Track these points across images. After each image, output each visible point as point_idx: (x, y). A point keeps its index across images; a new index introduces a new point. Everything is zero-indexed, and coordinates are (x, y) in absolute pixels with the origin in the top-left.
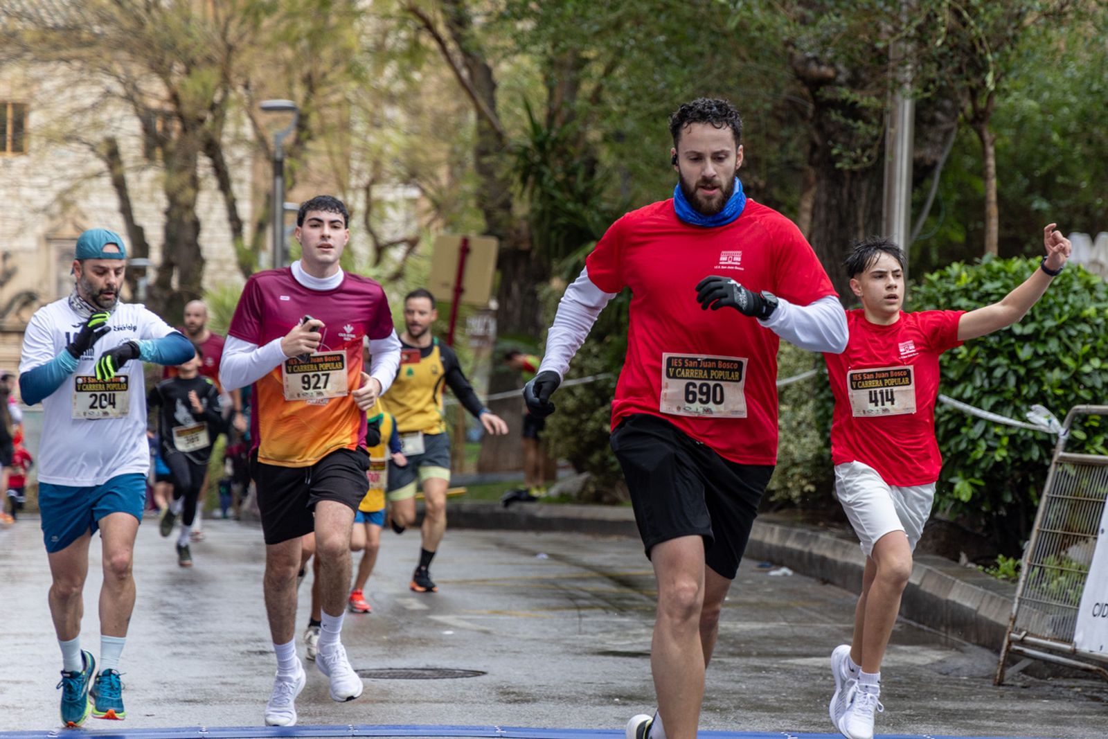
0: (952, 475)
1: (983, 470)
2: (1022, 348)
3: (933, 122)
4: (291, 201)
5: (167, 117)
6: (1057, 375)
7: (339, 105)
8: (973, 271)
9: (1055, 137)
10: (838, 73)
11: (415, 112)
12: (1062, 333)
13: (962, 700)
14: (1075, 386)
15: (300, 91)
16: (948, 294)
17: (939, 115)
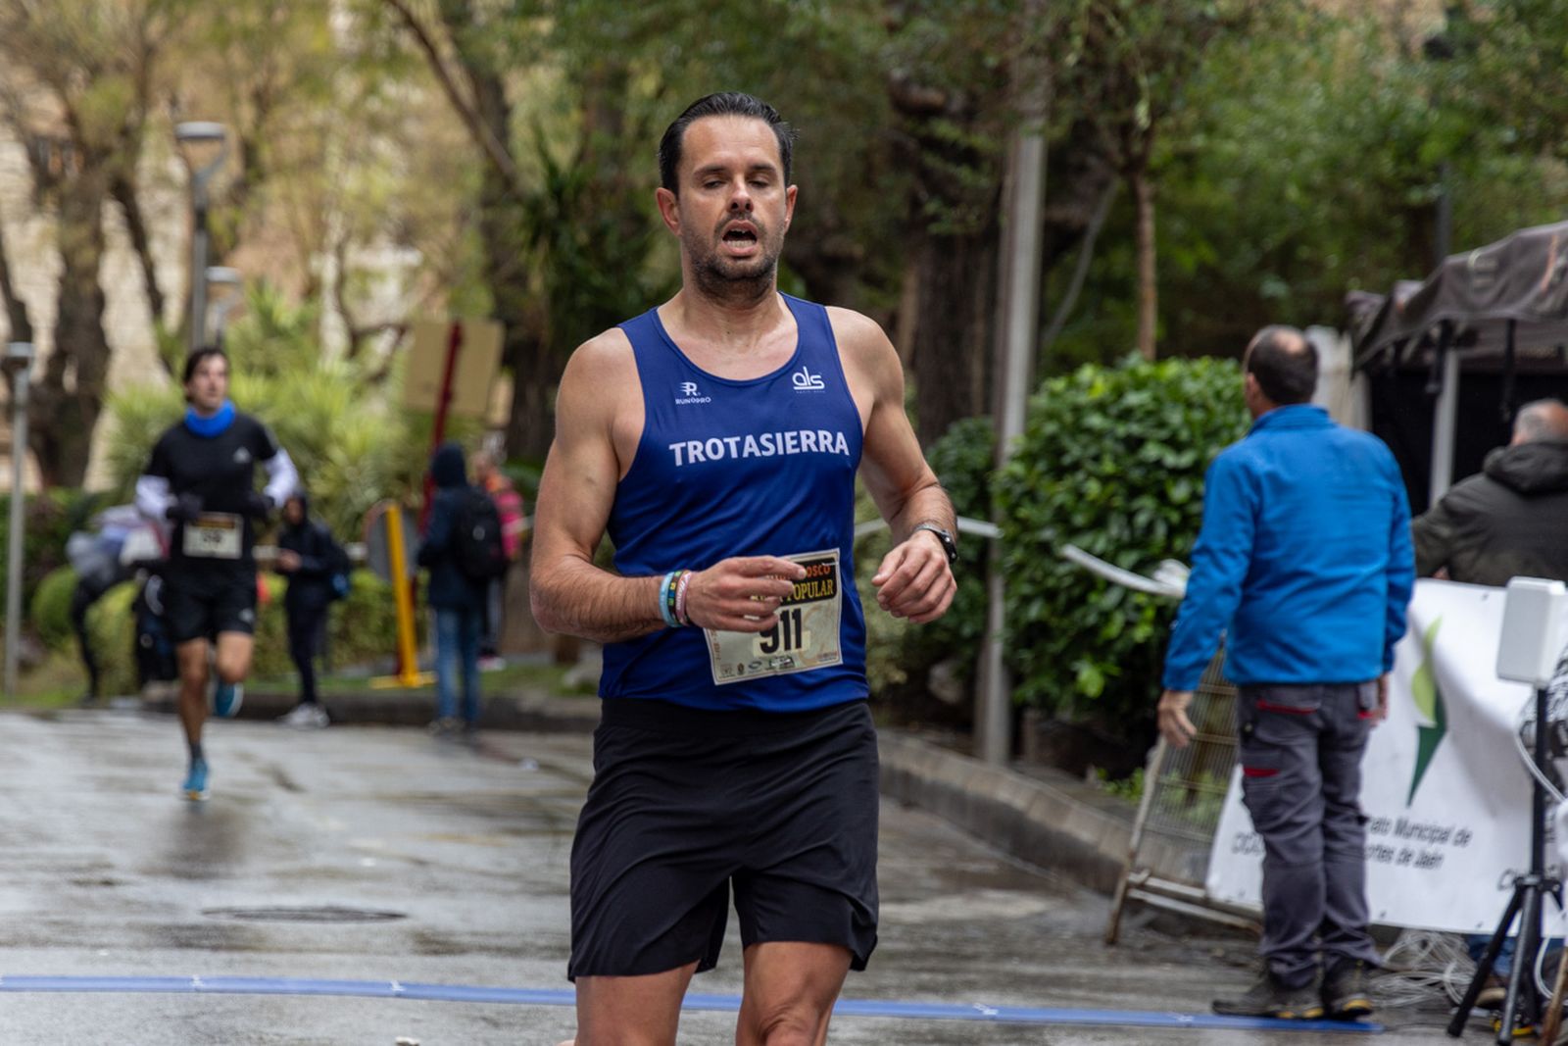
0: (1077, 658)
1: (1119, 654)
2: (1176, 482)
3: (1082, 169)
4: (234, 267)
5: (61, 145)
7: (304, 132)
8: (1113, 377)
9: (1293, 193)
10: (949, 98)
11: (406, 144)
13: (1052, 963)
15: (247, 112)
16: (1077, 410)
17: (1092, 161)
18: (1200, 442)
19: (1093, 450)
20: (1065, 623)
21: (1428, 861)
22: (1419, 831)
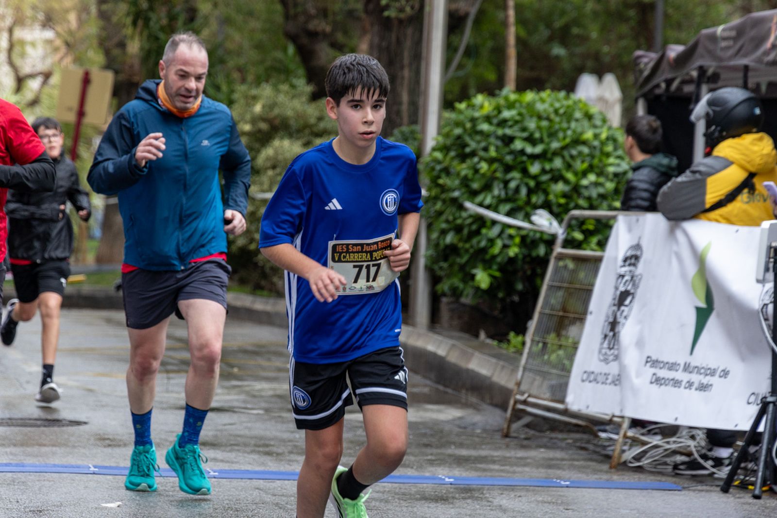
0: (475, 267)
1: (499, 264)
2: (532, 164)
6: (560, 187)
8: (494, 101)
12: (566, 153)
13: (475, 448)
14: (575, 196)
16: (473, 120)
18: (546, 139)
19: (483, 144)
20: (467, 246)
21: (703, 388)
22: (698, 370)
